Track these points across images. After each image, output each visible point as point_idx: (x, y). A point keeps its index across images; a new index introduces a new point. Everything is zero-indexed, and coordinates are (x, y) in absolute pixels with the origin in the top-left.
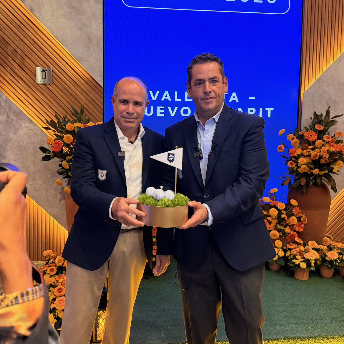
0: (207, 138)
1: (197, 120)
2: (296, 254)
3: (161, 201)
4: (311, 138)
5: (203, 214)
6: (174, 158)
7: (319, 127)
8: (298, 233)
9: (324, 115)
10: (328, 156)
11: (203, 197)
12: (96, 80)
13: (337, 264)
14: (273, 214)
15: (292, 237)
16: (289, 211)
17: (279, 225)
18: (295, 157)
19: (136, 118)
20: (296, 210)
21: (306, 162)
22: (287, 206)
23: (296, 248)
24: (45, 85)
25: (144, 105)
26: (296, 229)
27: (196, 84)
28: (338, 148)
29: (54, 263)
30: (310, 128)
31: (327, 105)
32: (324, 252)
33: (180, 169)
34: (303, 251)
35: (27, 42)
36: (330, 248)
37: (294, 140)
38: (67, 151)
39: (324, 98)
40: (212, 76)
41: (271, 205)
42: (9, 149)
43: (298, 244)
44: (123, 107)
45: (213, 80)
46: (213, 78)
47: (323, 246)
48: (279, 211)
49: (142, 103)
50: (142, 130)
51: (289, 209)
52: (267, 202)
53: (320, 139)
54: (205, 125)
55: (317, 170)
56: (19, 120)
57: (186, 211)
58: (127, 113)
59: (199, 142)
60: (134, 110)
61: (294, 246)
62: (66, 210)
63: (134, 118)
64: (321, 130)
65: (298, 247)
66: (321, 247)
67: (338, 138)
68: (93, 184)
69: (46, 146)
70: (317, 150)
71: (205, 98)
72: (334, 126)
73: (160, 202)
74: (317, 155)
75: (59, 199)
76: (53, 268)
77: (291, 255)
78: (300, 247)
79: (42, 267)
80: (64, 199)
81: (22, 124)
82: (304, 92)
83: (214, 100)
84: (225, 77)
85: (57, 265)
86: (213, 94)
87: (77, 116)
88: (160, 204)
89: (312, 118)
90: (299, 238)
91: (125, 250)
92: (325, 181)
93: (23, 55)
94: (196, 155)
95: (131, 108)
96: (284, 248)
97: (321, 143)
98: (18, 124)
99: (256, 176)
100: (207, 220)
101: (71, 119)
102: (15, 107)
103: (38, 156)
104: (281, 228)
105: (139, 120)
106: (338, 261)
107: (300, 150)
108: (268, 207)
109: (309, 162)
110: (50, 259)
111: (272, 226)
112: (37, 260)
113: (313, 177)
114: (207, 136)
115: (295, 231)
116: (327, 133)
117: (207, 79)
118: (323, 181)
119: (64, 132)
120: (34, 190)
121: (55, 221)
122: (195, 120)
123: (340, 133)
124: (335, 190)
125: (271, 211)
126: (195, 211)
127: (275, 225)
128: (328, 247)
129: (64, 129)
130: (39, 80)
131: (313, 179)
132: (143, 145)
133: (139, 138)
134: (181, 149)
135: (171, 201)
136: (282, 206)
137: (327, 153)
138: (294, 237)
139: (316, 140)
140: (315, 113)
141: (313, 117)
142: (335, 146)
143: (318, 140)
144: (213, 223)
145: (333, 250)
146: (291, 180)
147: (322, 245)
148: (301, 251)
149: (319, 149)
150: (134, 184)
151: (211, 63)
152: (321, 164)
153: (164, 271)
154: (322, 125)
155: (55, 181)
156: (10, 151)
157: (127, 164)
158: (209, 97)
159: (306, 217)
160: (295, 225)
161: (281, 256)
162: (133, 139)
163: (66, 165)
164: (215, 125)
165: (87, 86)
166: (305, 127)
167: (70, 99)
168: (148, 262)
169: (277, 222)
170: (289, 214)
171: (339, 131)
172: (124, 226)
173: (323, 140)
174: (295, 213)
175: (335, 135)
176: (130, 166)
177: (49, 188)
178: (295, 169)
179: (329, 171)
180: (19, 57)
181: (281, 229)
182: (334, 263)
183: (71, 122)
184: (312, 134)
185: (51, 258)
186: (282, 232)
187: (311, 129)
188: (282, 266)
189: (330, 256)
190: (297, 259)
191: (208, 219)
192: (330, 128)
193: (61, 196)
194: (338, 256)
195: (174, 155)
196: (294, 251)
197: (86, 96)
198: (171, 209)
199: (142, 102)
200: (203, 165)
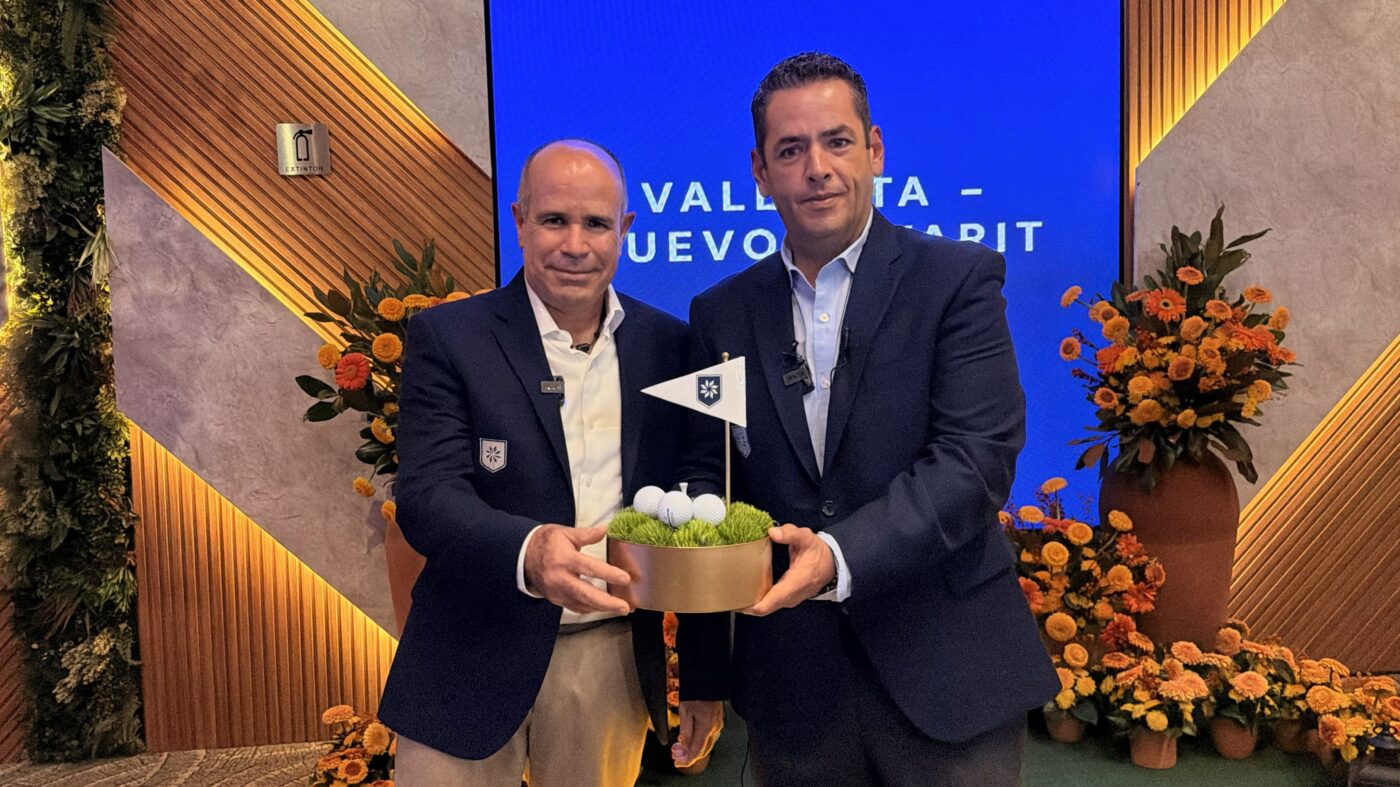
0: (821, 322)
1: (790, 267)
2: (1133, 687)
3: (683, 528)
4: (1167, 312)
5: (819, 564)
6: (718, 390)
7: (1191, 276)
8: (1138, 617)
9: (1206, 236)
10: (1222, 367)
11: (818, 512)
12: (469, 156)
13: (1267, 711)
14: (1054, 560)
15: (1120, 632)
16: (1106, 550)
17: (1074, 594)
18: (1117, 375)
19: (595, 270)
20: (1129, 544)
21: (1154, 389)
22: (1097, 533)
23: (1131, 666)
24: (307, 180)
25: (617, 227)
26: (1131, 606)
27: (782, 154)
28: (1254, 340)
29: (358, 746)
30: (1161, 279)
31: (1213, 205)
32: (1225, 677)
33: (740, 424)
34: (1157, 676)
35: (244, 45)
36: (1243, 663)
37: (1111, 321)
38: (385, 386)
39: (1203, 182)
40: (830, 124)
41: (1047, 533)
42: (200, 388)
43: (1140, 653)
44: (549, 236)
45: (834, 137)
46: (833, 132)
47: (1220, 656)
48: (1075, 550)
49: (610, 221)
50: (615, 306)
51: (1104, 543)
52: (1033, 521)
53: (1197, 313)
54: (817, 282)
55: (1189, 412)
56: (230, 292)
57: (765, 557)
58: (566, 254)
59: (799, 337)
60: (589, 245)
61: (1127, 659)
62: (391, 575)
63: (587, 269)
64: (1196, 285)
65: (1139, 664)
66: (1213, 659)
67: (1253, 306)
68: (468, 484)
69: (319, 374)
70: (1186, 349)
71: (812, 195)
72: (1241, 268)
73: (681, 533)
74: (1186, 364)
75: (366, 541)
76: (357, 761)
77: (1116, 688)
78: (1146, 664)
79: (321, 761)
80: (384, 541)
81: (240, 305)
82: (1137, 165)
83: (841, 201)
84: (874, 128)
85: (369, 750)
86: (835, 184)
87: (415, 273)
88: (682, 540)
89: (1168, 249)
90: (1140, 635)
91: (577, 689)
92: (1217, 449)
93: (231, 85)
94: (790, 378)
95: (577, 238)
96: (1096, 668)
97: (1200, 326)
98: (226, 307)
99: (984, 437)
100: (832, 584)
101: (395, 286)
102: (215, 254)
103: (295, 408)
104: (1081, 603)
105: (605, 274)
106: (1268, 701)
107: (1132, 350)
108: (1038, 537)
109: (1164, 388)
110: (345, 734)
111: (1052, 599)
112: (303, 738)
113: (1178, 436)
114: (823, 317)
115: (1127, 612)
116: (1217, 292)
117: (814, 135)
118: (1210, 447)
119: (375, 326)
120: (287, 516)
121: (359, 613)
122: (784, 267)
123: (1259, 291)
124: (1250, 473)
125: (1049, 552)
126: (792, 558)
127: (1061, 595)
128: (1235, 658)
129: (372, 315)
130: (290, 164)
131: (1177, 442)
132: (620, 354)
133: (607, 333)
134: (741, 360)
135: (717, 527)
136: (1080, 532)
137: (1220, 357)
138: (1126, 632)
139: (1184, 317)
140: (1175, 229)
141: (1169, 245)
142: (1246, 335)
143: (1188, 316)
144: (853, 592)
145: (1251, 668)
146: (1107, 448)
147: (1217, 652)
148: (1151, 675)
149: (1192, 344)
150: (597, 478)
151: (827, 85)
152: (1201, 391)
153: (706, 751)
154: (1200, 268)
155: (350, 483)
156: (203, 393)
157: (570, 415)
158: (825, 192)
159: (1161, 567)
160: (1126, 592)
161: (1086, 694)
162: (587, 337)
163: (384, 430)
164: (847, 282)
165: (440, 176)
166: (1146, 277)
167: (390, 221)
168: (652, 728)
169: (1068, 585)
170: (1105, 558)
171: (1258, 283)
172: (569, 615)
173: (1206, 315)
174: (1124, 554)
175: (1242, 300)
176: (582, 423)
177: (335, 508)
178: (1118, 413)
179: (1228, 416)
180: (220, 92)
181: (1081, 607)
182: (1258, 709)
183: (393, 294)
184: (1170, 299)
185: (348, 729)
186: (1084, 617)
187: (1165, 283)
188: (1089, 726)
189: (1244, 686)
190: (1137, 702)
191: (836, 579)
192: (1226, 277)
193: (371, 532)
194: (1269, 688)
195: (717, 380)
196: (1127, 677)
197: (438, 206)
198: (716, 553)
199: (612, 216)
200: (816, 410)
